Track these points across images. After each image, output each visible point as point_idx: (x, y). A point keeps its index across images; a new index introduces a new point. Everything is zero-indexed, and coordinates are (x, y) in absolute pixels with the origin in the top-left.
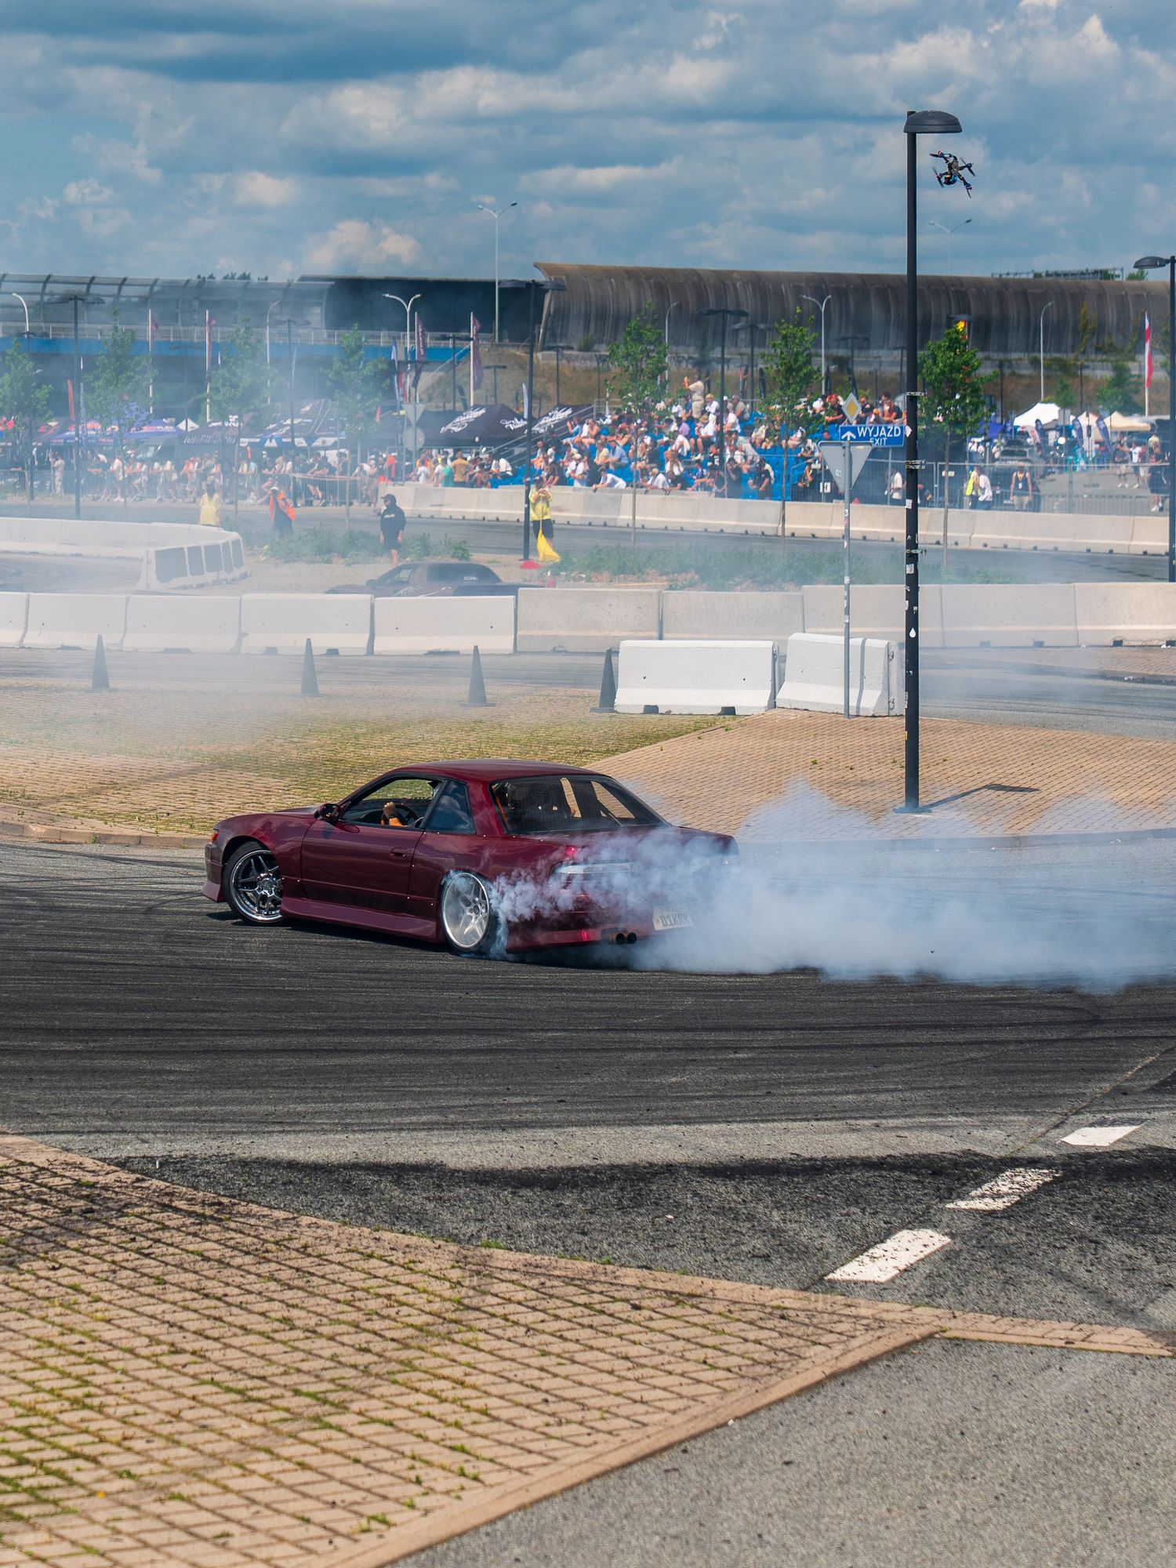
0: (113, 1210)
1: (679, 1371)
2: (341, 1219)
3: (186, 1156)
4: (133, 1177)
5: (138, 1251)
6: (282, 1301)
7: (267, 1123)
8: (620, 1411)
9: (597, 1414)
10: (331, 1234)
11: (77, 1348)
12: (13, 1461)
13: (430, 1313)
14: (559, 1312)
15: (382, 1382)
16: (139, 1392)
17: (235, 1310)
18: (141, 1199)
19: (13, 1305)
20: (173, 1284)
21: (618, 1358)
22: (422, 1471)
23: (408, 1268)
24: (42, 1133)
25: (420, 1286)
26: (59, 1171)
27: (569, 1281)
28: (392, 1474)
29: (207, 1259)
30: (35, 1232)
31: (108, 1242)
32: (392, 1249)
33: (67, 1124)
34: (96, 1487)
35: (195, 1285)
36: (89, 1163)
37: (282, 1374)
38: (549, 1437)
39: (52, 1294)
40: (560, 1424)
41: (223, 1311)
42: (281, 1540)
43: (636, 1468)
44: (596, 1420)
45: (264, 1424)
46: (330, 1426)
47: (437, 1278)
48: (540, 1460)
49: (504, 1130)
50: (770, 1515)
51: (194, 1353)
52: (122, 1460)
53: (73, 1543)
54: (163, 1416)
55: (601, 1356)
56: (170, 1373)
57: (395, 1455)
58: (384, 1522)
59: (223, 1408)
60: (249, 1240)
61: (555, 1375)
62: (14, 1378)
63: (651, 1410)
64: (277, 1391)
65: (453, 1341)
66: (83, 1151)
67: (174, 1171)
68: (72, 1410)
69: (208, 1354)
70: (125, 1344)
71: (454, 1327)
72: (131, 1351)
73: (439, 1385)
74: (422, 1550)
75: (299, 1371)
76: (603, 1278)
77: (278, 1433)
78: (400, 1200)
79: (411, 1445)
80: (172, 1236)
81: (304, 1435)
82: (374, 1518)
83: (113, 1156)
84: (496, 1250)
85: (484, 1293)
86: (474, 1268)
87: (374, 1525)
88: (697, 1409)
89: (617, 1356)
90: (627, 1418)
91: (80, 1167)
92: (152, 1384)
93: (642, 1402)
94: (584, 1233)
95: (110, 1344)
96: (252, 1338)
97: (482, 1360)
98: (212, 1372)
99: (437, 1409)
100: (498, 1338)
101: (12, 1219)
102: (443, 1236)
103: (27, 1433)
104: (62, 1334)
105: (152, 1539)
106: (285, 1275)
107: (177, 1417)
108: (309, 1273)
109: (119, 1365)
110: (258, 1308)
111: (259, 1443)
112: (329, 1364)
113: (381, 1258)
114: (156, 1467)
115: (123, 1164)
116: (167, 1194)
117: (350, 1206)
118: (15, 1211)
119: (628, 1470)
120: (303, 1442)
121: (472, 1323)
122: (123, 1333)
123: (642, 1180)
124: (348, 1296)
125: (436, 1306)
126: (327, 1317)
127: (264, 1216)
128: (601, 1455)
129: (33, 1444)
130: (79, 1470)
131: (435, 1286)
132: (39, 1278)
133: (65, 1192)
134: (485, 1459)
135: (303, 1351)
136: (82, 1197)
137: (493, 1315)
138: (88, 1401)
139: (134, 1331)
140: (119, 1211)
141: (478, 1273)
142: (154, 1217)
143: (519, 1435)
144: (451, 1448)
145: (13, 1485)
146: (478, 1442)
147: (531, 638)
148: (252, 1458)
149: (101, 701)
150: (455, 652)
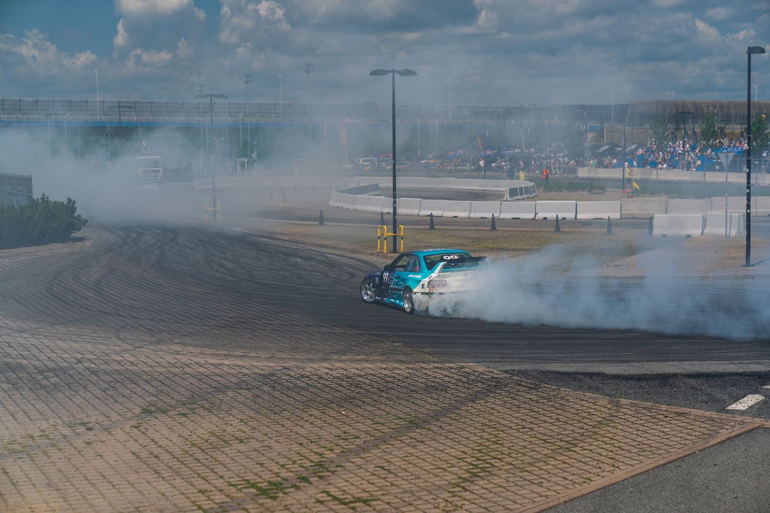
0: (503, 386)
1: (680, 436)
2: (573, 389)
3: (525, 370)
4: (509, 376)
5: (511, 398)
6: (556, 413)
7: (549, 360)
8: (662, 448)
9: (655, 449)
10: (570, 393)
11: (494, 426)
12: (476, 459)
13: (602, 418)
14: (642, 418)
15: (587, 438)
16: (513, 440)
17: (542, 416)
18: (512, 382)
19: (474, 413)
20: (522, 408)
22: (601, 465)
23: (595, 404)
24: (481, 363)
25: (598, 409)
26: (486, 374)
27: (644, 408)
28: (592, 466)
29: (533, 400)
30: (480, 392)
31: (502, 395)
32: (589, 398)
33: (488, 360)
34: (502, 467)
35: (529, 408)
36: (495, 371)
37: (556, 435)
38: (640, 455)
39: (486, 410)
40: (643, 451)
41: (538, 416)
42: (559, 484)
43: (668, 466)
44: (654, 451)
45: (552, 450)
46: (572, 451)
47: (603, 407)
48: (637, 462)
49: (622, 363)
50: (710, 480)
51: (529, 428)
52: (509, 460)
53: (495, 484)
54: (521, 447)
55: (656, 431)
56: (522, 434)
57: (592, 460)
58: (590, 480)
59: (539, 445)
60: (545, 395)
61: (641, 437)
62: (475, 435)
63: (672, 448)
64: (555, 440)
65: (609, 426)
66: (493, 368)
67: (521, 374)
68: (493, 445)
69: (534, 429)
70: (508, 425)
71: (609, 422)
72: (510, 427)
73: (605, 439)
74: (602, 488)
75: (562, 434)
76: (655, 408)
77: (556, 453)
78: (591, 384)
79: (597, 457)
80: (522, 394)
82: (586, 478)
83: (503, 369)
84: (622, 399)
85: (618, 412)
86: (615, 404)
87: (587, 481)
88: (686, 448)
89: (660, 431)
90: (664, 450)
91: (493, 373)
92: (517, 437)
93: (669, 445)
94: (649, 394)
95: (504, 425)
96: (547, 424)
97: (618, 432)
98: (535, 434)
99: (605, 446)
100: (623, 425)
101: (473, 388)
102: (605, 395)
103: (480, 451)
104: (489, 422)
105: (519, 483)
106: (556, 405)
108: (564, 405)
109: (507, 432)
110: (549, 415)
111: (550, 455)
112: (571, 432)
113: (586, 401)
114: (519, 462)
115: (506, 372)
116: (519, 381)
117: (576, 385)
118: (473, 385)
119: (665, 466)
120: (564, 455)
121: (614, 421)
122: (508, 422)
123: (666, 378)
124: (576, 412)
125: (603, 416)
126: (570, 418)
127: (549, 388)
128: (656, 461)
129: (482, 454)
130: (496, 462)
131: (603, 409)
132: (482, 405)
133: (489, 380)
134: (620, 462)
135: (563, 428)
136: (494, 382)
138: (498, 442)
139: (511, 422)
140: (505, 386)
141: (616, 406)
142: (516, 387)
143: (631, 454)
144: (610, 458)
145: (477, 466)
146: (618, 456)
147: (626, 214)
148: (549, 460)
149: (494, 234)
150: (602, 219)
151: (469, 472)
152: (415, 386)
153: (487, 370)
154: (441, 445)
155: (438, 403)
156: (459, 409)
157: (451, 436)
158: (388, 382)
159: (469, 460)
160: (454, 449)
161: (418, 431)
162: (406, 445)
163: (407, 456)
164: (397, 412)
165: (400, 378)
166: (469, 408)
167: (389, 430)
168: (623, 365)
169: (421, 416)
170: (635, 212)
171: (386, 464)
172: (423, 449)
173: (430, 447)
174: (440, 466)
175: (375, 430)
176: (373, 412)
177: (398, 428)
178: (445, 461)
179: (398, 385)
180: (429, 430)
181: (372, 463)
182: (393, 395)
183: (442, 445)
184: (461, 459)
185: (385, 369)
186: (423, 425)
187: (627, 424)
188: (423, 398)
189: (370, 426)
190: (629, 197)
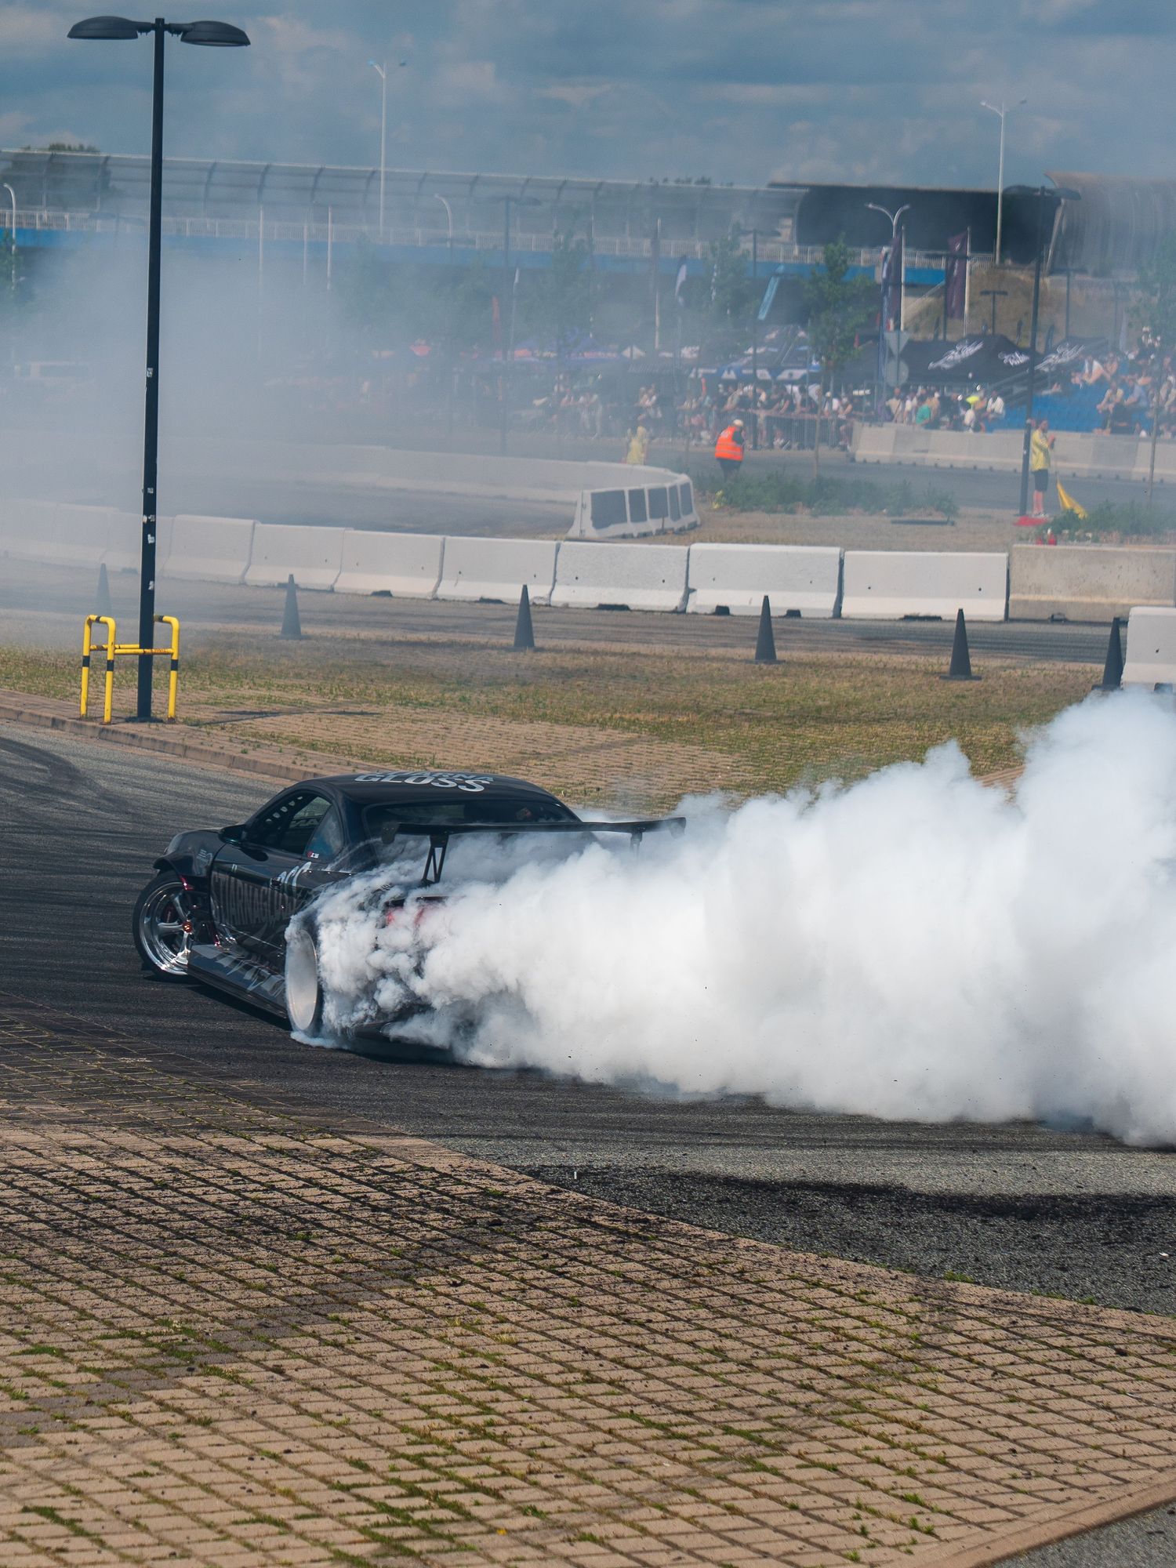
0: (524, 1223)
1: (1169, 1424)
2: (785, 1242)
3: (608, 1167)
4: (547, 1188)
5: (551, 1269)
6: (714, 1330)
7: (702, 1135)
8: (1098, 1466)
9: (1072, 1468)
10: (771, 1258)
11: (479, 1372)
12: (403, 1491)
13: (883, 1350)
14: (1031, 1355)
15: (825, 1423)
16: (547, 1423)
17: (659, 1338)
18: (556, 1212)
19: (407, 1323)
20: (589, 1307)
21: (1099, 1408)
22: (868, 1522)
23: (860, 1299)
24: (445, 1136)
25: (873, 1319)
26: (464, 1178)
27: (1044, 1321)
28: (834, 1524)
29: (629, 1281)
30: (434, 1244)
31: (517, 1258)
32: (841, 1278)
33: (473, 1127)
34: (497, 1523)
35: (614, 1308)
36: (497, 1170)
37: (711, 1410)
38: (1016, 1491)
39: (452, 1312)
40: (1028, 1477)
41: (646, 1339)
43: (1114, 1529)
44: (1070, 1474)
45: (689, 1463)
46: (765, 1469)
47: (892, 1311)
48: (1004, 1515)
49: (974, 1152)
51: (611, 1383)
52: (528, 1495)
54: (575, 1450)
55: (1079, 1404)
56: (584, 1404)
57: (839, 1503)
59: (643, 1443)
60: (678, 1262)
61: (1025, 1424)
62: (407, 1402)
63: (1134, 1466)
64: (705, 1428)
65: (909, 1382)
66: (488, 1158)
67: (594, 1183)
68: (472, 1439)
69: (628, 1385)
70: (532, 1369)
71: (909, 1366)
72: (540, 1378)
73: (890, 1429)
75: (731, 1407)
76: (1084, 1320)
77: (705, 1473)
78: (853, 1225)
79: (856, 1493)
80: (590, 1255)
81: (734, 1477)
83: (525, 1164)
84: (962, 1284)
85: (946, 1330)
86: (936, 1302)
89: (1097, 1406)
90: (1107, 1474)
91: (488, 1175)
92: (564, 1415)
93: (1124, 1457)
94: (1064, 1269)
95: (517, 1370)
96: (678, 1369)
97: (942, 1403)
98: (632, 1405)
99: (887, 1455)
100: (961, 1380)
101: (408, 1229)
102: (900, 1266)
103: (420, 1461)
104: (462, 1356)
106: (718, 1301)
107: (591, 1451)
108: (745, 1300)
109: (526, 1392)
110: (686, 1336)
111: (682, 1483)
112: (765, 1401)
113: (828, 1287)
114: (565, 1505)
115: (536, 1174)
116: (585, 1208)
117: (794, 1229)
118: (412, 1220)
119: (1105, 1531)
120: (734, 1484)
121: (931, 1363)
122: (532, 1358)
123: (1134, 1213)
124: (790, 1327)
125: (889, 1343)
126: (764, 1349)
127: (696, 1236)
128: (1075, 1512)
129: (428, 1474)
130: (477, 1504)
131: (890, 1320)
132: (437, 1294)
133: (470, 1202)
134: (940, 1512)
135: (736, 1385)
136: (489, 1208)
137: (956, 1355)
138: (490, 1430)
139: (544, 1357)
140: (531, 1224)
141: (940, 1308)
142: (569, 1232)
143: (981, 1487)
144: (902, 1498)
145: (404, 1517)
146: (934, 1493)
147: (1026, 602)
148: (675, 1499)
149: (526, 658)
150: (937, 619)
151: (375, 1538)
152: (192, 1218)
153: (467, 1163)
154: (274, 1435)
155: (275, 1283)
156: (353, 1305)
157: (315, 1402)
158: (89, 1200)
159: (378, 1494)
160: (326, 1450)
161: (192, 1381)
162: (142, 1432)
163: (146, 1474)
164: (118, 1311)
165: (136, 1187)
166: (390, 1303)
167: (85, 1377)
168: (975, 1159)
169: (208, 1326)
170: (1062, 598)
171: (66, 1502)
172: (208, 1451)
173: (235, 1441)
174: (267, 1512)
175: (31, 1373)
176: (28, 1308)
177: (119, 1369)
178: (287, 1493)
179: (128, 1214)
180: (234, 1378)
181: (13, 1497)
182: (106, 1249)
183: (280, 1436)
184: (346, 1489)
185: (81, 1150)
186: (214, 1360)
187: (974, 1375)
188: (217, 1262)
189: (14, 1359)
190: (1041, 540)
